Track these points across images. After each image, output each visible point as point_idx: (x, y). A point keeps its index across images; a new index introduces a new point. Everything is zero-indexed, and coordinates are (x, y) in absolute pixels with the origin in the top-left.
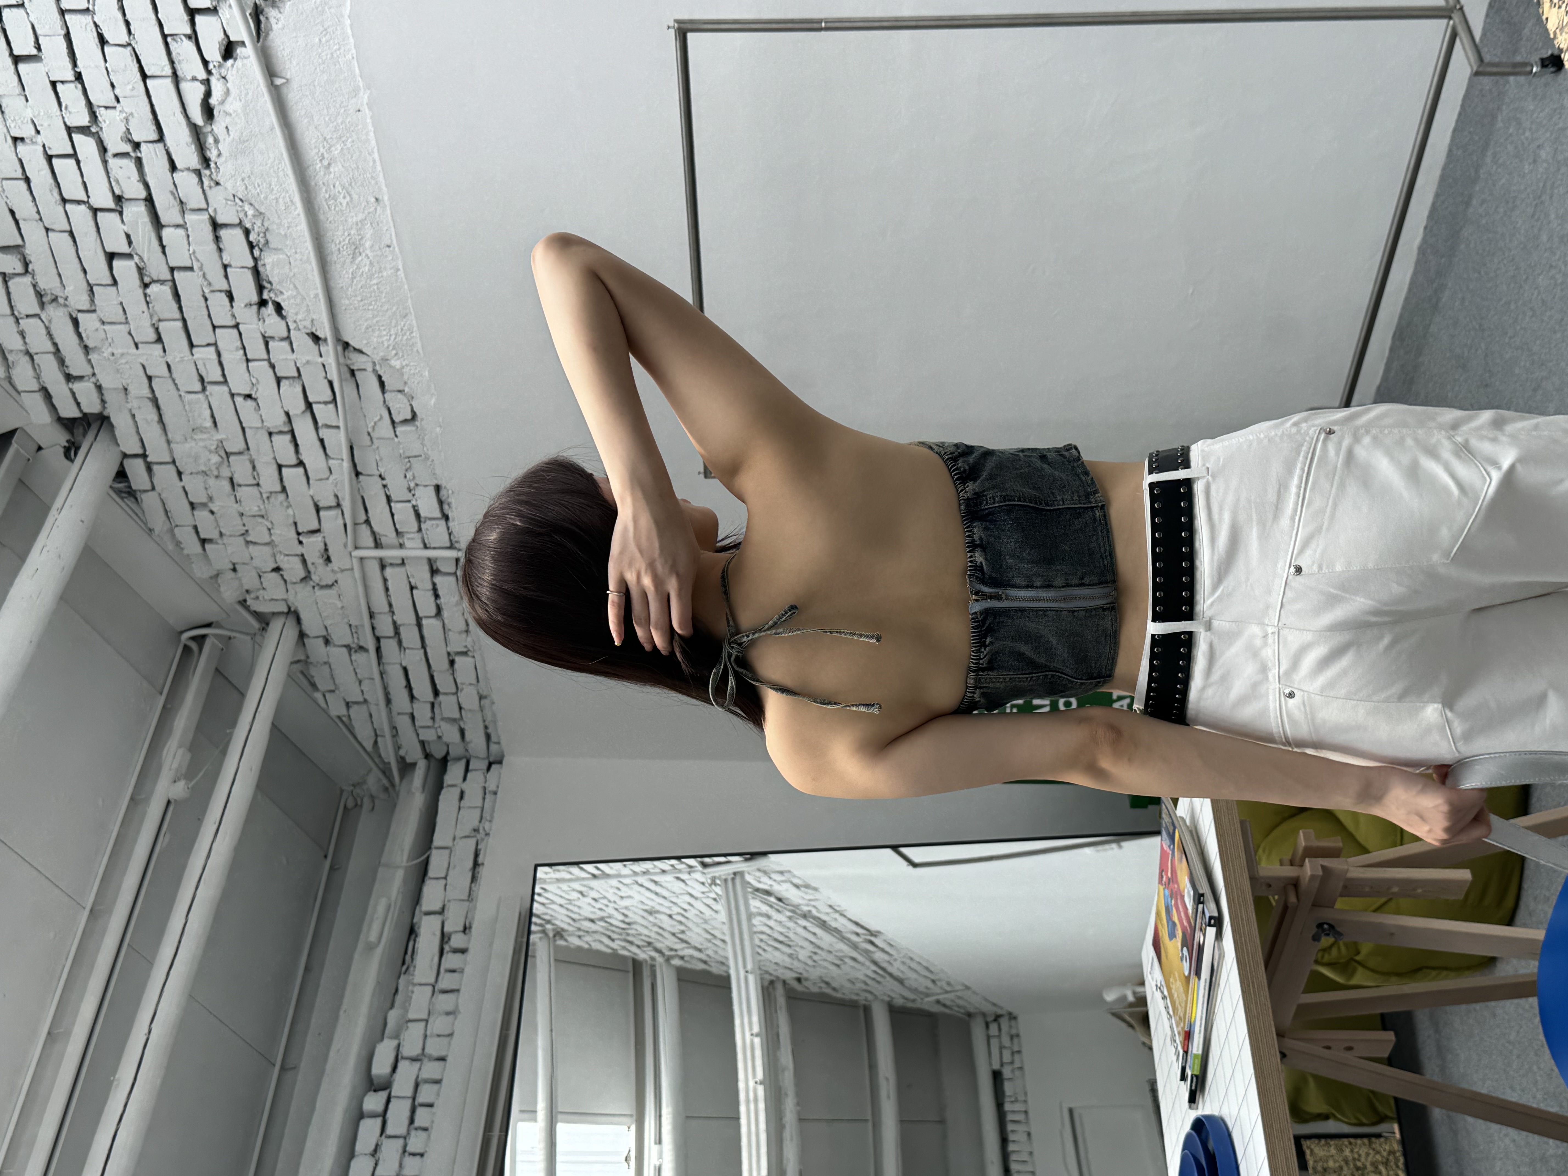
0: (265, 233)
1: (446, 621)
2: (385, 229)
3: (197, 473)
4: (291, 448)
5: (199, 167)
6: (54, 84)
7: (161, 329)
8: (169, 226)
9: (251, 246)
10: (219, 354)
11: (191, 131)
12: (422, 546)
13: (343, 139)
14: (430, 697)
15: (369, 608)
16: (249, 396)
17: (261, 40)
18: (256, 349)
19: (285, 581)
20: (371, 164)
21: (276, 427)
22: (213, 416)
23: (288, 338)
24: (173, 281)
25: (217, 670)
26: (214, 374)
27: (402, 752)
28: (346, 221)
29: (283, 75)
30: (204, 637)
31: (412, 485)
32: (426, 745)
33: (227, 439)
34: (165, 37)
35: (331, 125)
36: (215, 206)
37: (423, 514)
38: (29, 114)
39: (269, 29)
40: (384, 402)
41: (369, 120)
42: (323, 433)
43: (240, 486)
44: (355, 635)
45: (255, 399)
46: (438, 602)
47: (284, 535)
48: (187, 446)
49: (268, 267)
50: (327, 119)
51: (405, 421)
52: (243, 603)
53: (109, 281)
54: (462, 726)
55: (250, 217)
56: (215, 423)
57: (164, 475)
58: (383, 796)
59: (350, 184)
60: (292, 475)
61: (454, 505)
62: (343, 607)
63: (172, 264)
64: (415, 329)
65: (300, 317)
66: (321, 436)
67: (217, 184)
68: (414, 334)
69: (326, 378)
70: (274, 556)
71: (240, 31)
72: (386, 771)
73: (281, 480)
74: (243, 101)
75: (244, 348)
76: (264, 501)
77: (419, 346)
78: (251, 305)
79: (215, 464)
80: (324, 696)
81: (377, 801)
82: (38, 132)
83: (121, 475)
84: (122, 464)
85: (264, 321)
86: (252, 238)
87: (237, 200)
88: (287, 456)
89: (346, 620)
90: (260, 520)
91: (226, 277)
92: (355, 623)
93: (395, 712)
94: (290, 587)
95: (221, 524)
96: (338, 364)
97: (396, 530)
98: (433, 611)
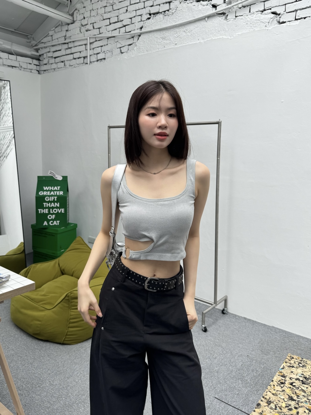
0: (168, 15)
1: (72, 61)
2: (169, 46)
4: (114, 21)
9: (165, 12)
10: (137, 3)
12: (91, 54)
13: (191, 36)
14: (54, 56)
15: (75, 41)
16: (127, 11)
17: (217, 15)
18: (139, 13)
19: (81, 20)
20: (185, 43)
21: (119, 18)
22: (122, 1)
23: (141, 21)
25: (60, 3)
26: (133, 2)
27: (41, 49)
28: (171, 36)
29: (208, 20)
31: (105, 52)
32: (42, 55)
33: (116, 5)
35: (195, 32)
36: (175, 2)
37: (98, 55)
39: (220, 17)
40: (126, 45)
41: (196, 42)
42: (118, 30)
43: (105, 8)
44: (69, 38)
46: (77, 59)
47: (92, 20)
49: (159, 16)
50: (197, 31)
51: (121, 51)
52: (76, 9)
54: (47, 64)
55: (172, 11)
56: (120, 2)
58: (31, 45)
59: (180, 37)
60: (107, 22)
61: (100, 63)
62: (75, 34)
64: (144, 54)
65: (147, 24)
66: (117, 29)
67: (180, 3)
68: (142, 53)
69: (132, 30)
70: (88, 17)
71: (219, 9)
72: (36, 45)
73: (106, 19)
74: (202, 10)
75: (139, 10)
76: (101, 14)
77: (140, 54)
78: (150, 11)
79: (110, 2)
80: (54, 30)
81: (29, 43)
85: (146, 15)
86: (167, 12)
87: (176, 8)
88: (112, 21)
89: (72, 35)
90: (96, 14)
91: (157, 5)
92: (71, 37)
93: (50, 47)
94: (80, 21)
95: (95, 4)
96: (135, 34)
97: (94, 48)
98: (75, 57)
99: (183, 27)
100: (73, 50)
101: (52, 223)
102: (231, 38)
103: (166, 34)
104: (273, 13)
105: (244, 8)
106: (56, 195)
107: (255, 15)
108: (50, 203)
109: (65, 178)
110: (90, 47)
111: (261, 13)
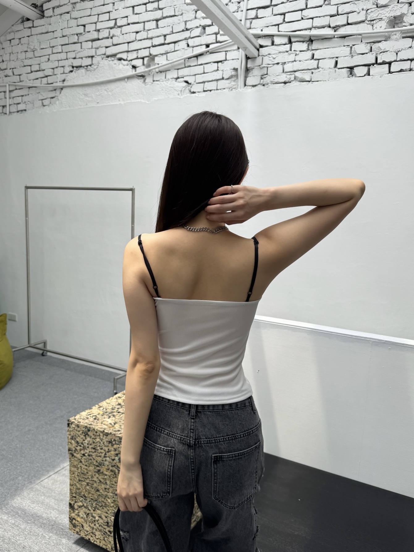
0: (90, 71)
2: (91, 104)
3: (29, 42)
4: (36, 70)
5: (107, 54)
6: (127, 17)
7: (66, 37)
8: (92, 44)
9: (87, 66)
10: (60, 53)
11: (115, 54)
12: (10, 104)
13: (113, 95)
16: (49, 59)
17: (137, 77)
18: (61, 63)
20: (107, 102)
21: (41, 66)
22: (44, 49)
23: (64, 73)
24: (78, 43)
26: (55, 50)
28: (93, 94)
29: (127, 81)
31: (26, 103)
33: (38, 52)
34: (138, 50)
35: (116, 93)
36: (97, 58)
37: (19, 105)
38: (120, 9)
39: (139, 79)
40: (48, 98)
41: (117, 103)
42: (40, 79)
45: (48, 61)
47: (12, 65)
48: (36, 40)
49: (82, 70)
51: (43, 103)
53: (78, 24)
55: (94, 67)
56: (42, 49)
57: (27, 32)
59: (102, 96)
61: (20, 114)
63: (83, 43)
64: (66, 109)
65: (69, 77)
67: (102, 59)
69: (54, 82)
70: (7, 61)
71: (139, 71)
73: (28, 66)
74: (122, 69)
75: (61, 60)
76: (21, 60)
77: (62, 109)
78: (72, 64)
79: (31, 47)
82: (116, 10)
83: (28, 20)
84: (31, 20)
85: (68, 67)
86: (89, 67)
87: (98, 64)
88: (34, 68)
90: (16, 58)
91: (79, 58)
95: (15, 46)
96: (57, 86)
97: (14, 97)
99: (105, 85)
102: (148, 103)
103: (88, 90)
104: (186, 82)
105: (161, 73)
107: (170, 82)
110: (10, 95)
111: (175, 80)
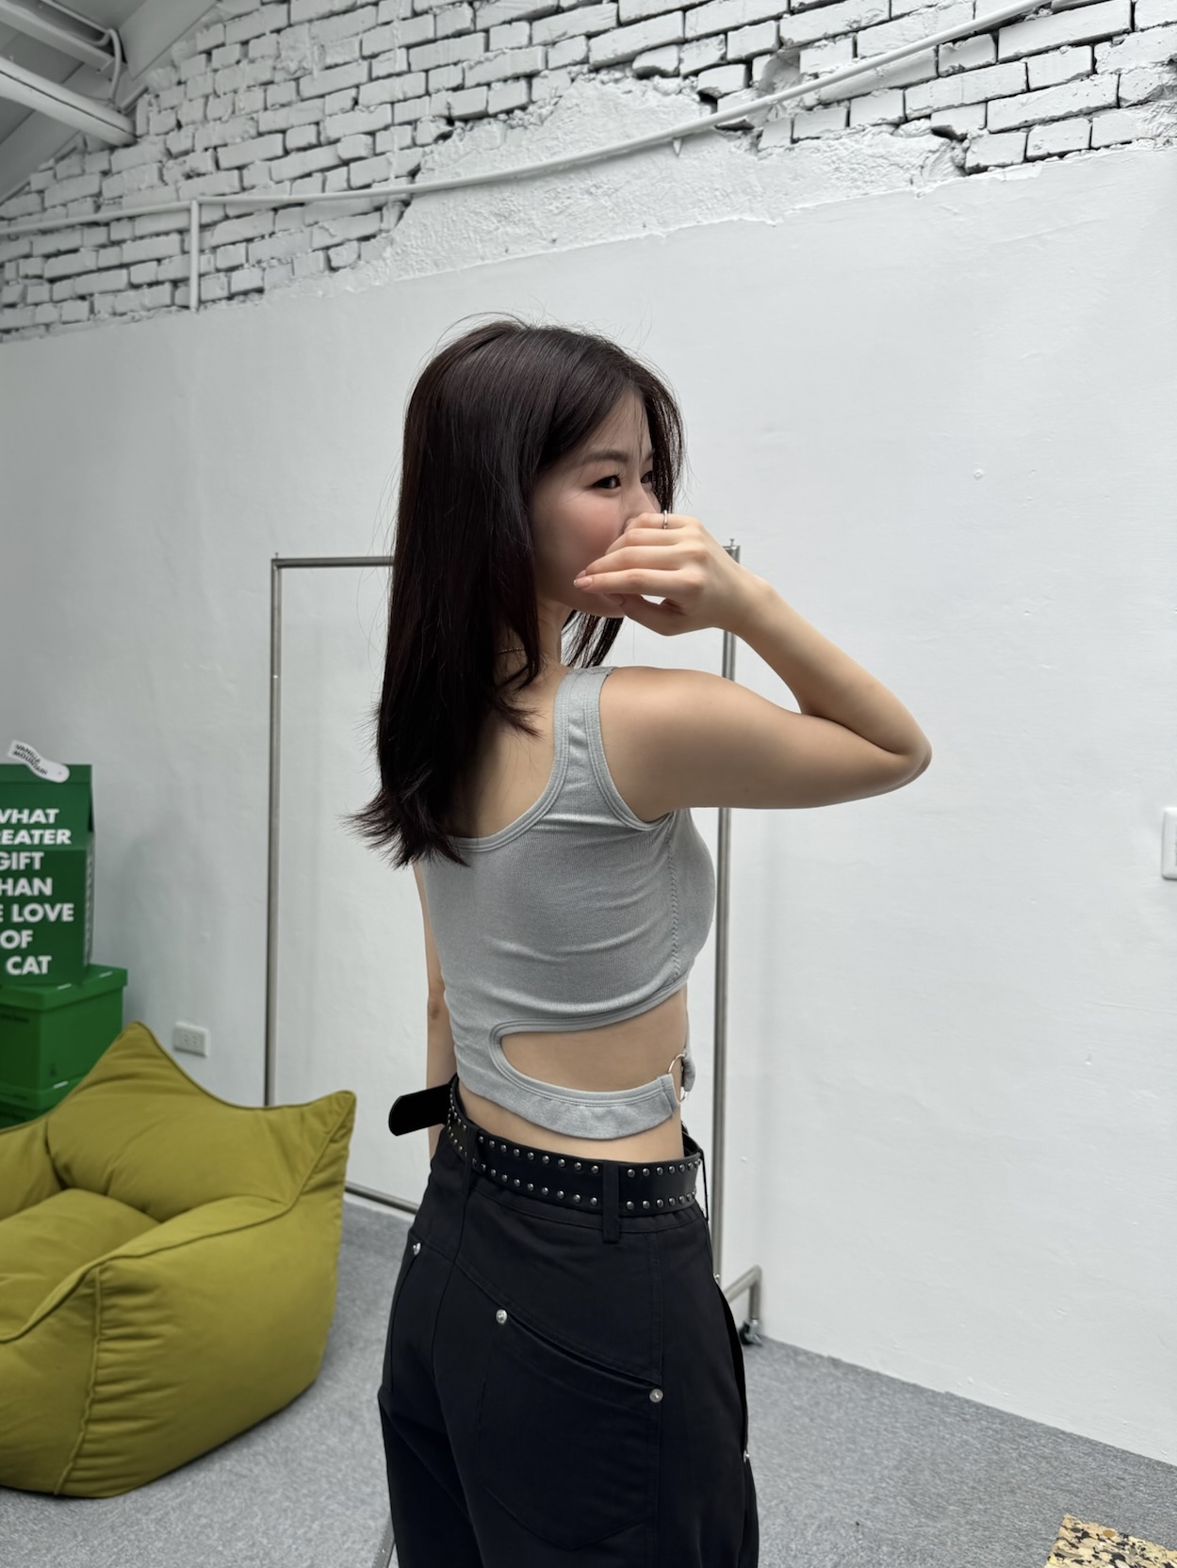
0: (522, 125)
1: (124, 293)
2: (525, 248)
3: (278, 49)
4: (303, 143)
5: (591, 61)
7: (425, 16)
8: (531, 29)
9: (509, 112)
10: (399, 75)
11: (628, 55)
12: (202, 271)
13: (616, 209)
14: (48, 274)
15: (139, 216)
16: (356, 102)
17: (718, 131)
18: (404, 112)
19: (167, 133)
20: (591, 237)
21: (325, 129)
22: (336, 65)
23: (414, 144)
24: (475, 32)
25: (82, 64)
26: (380, 68)
28: (533, 209)
29: (683, 150)
30: (112, 54)
31: (264, 265)
33: (313, 80)
34: (725, 32)
35: (631, 197)
36: (550, 77)
37: (235, 274)
39: (730, 139)
40: (349, 240)
41: (635, 236)
42: (318, 177)
43: (265, 91)
44: (111, 202)
45: (353, 109)
46: (145, 286)
47: (214, 134)
48: (307, 39)
49: (488, 127)
50: (637, 193)
51: (328, 260)
52: (146, 91)
54: (19, 306)
55: (539, 111)
56: (330, 68)
57: (277, 16)
59: (570, 215)
60: (275, 144)
61: (242, 305)
62: (140, 190)
63: (492, 31)
64: (423, 274)
65: (436, 156)
66: (315, 175)
67: (573, 80)
68: (417, 273)
69: (374, 181)
70: (193, 123)
71: (726, 108)
73: (270, 133)
74: (657, 109)
75: (406, 100)
76: (248, 114)
77: (405, 277)
78: (449, 109)
79: (288, 66)
80: (50, 169)
85: (432, 121)
86: (518, 113)
87: (556, 100)
88: (294, 140)
89: (127, 192)
90: (230, 110)
91: (478, 85)
92: (123, 200)
93: (33, 238)
94: (162, 137)
95: (226, 71)
96: (388, 194)
97: (218, 247)
98: (135, 280)
99: (584, 173)
100: (130, 252)
101: (16, 966)
102: (773, 223)
103: (515, 199)
104: (939, 132)
105: (826, 108)
106: (40, 847)
107: (870, 136)
108: (10, 881)
109: (81, 775)
110: (201, 240)
111: (891, 129)
